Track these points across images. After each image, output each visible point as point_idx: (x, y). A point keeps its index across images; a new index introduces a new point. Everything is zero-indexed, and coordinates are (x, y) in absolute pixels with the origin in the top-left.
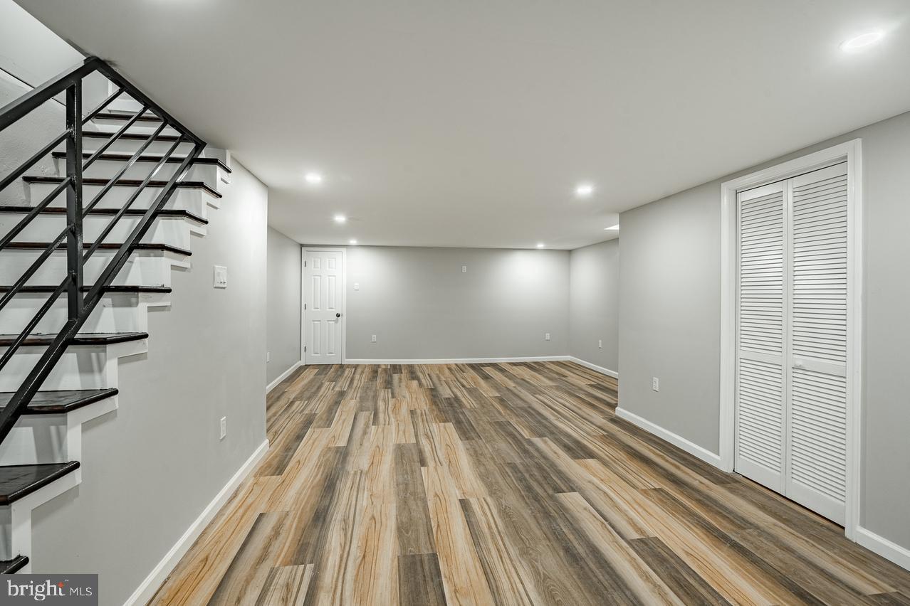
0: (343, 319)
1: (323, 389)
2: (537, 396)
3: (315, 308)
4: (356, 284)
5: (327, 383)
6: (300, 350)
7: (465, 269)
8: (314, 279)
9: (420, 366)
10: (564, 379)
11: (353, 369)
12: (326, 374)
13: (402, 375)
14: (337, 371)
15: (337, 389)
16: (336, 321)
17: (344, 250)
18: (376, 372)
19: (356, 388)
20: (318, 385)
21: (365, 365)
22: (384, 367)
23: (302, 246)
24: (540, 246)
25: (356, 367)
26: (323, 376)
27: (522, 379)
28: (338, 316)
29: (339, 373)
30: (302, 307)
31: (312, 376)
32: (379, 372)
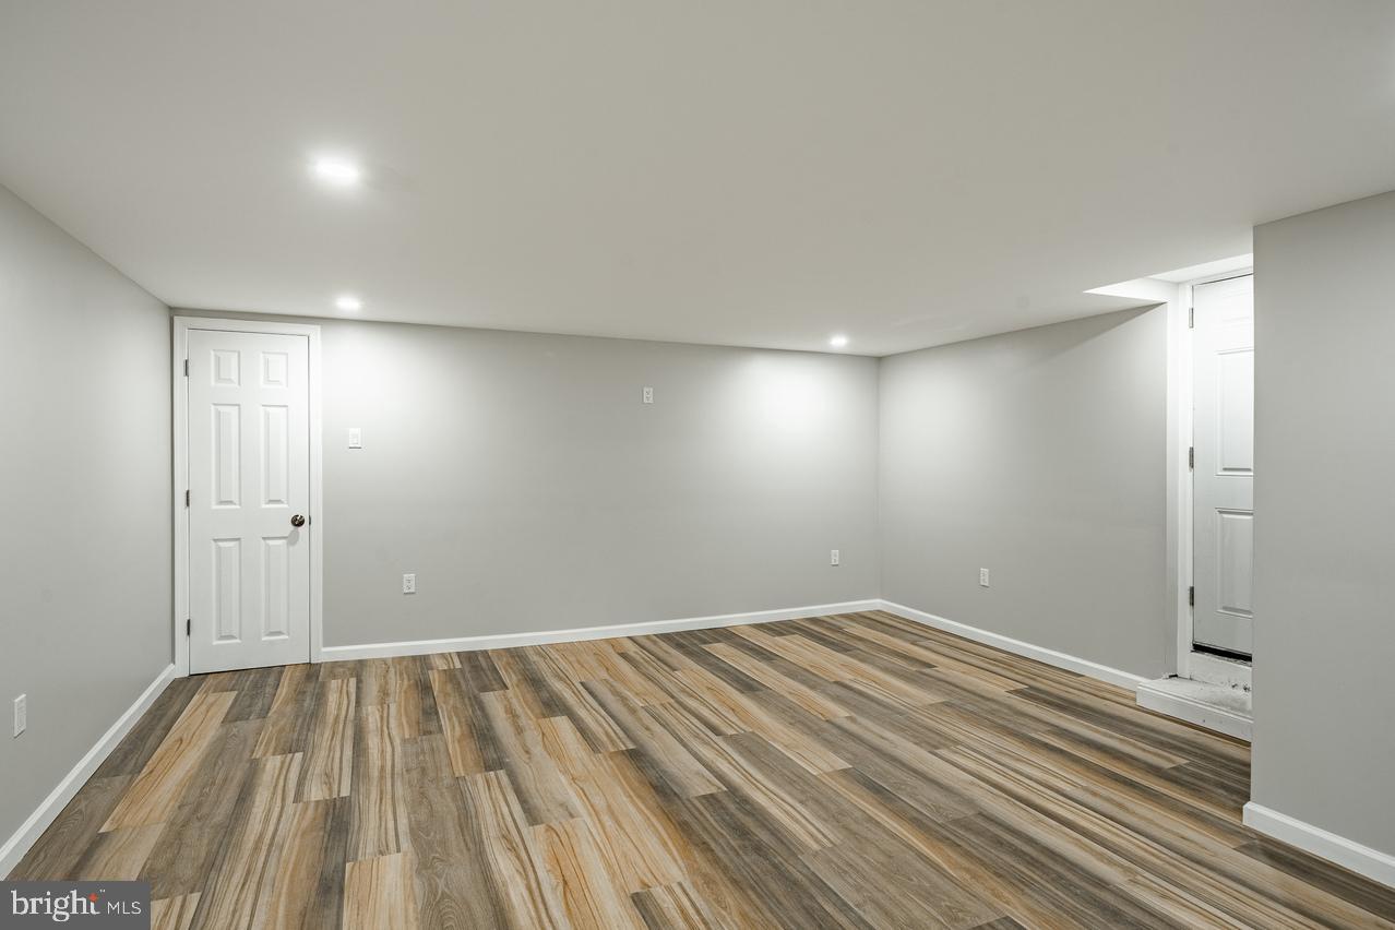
0: (315, 531)
1: (261, 798)
2: (942, 752)
3: (221, 503)
4: (352, 431)
5: (272, 763)
6: (171, 629)
7: (648, 395)
8: (218, 414)
9: (541, 651)
10: (927, 671)
11: (353, 681)
12: (264, 714)
13: (510, 693)
14: (299, 695)
15: (316, 792)
16: (292, 540)
17: (314, 331)
18: (424, 688)
19: (382, 777)
20: (238, 775)
21: (384, 661)
22: (441, 665)
23: (173, 312)
24: (839, 342)
25: (358, 668)
26: (253, 723)
27: (836, 683)
28: (298, 522)
29: (308, 703)
30: (176, 499)
31: (212, 730)
32: (436, 687)
